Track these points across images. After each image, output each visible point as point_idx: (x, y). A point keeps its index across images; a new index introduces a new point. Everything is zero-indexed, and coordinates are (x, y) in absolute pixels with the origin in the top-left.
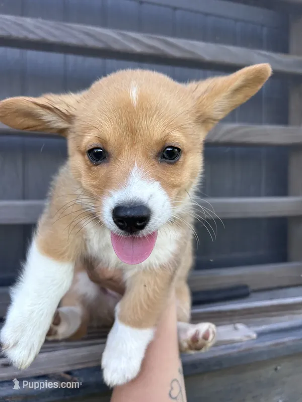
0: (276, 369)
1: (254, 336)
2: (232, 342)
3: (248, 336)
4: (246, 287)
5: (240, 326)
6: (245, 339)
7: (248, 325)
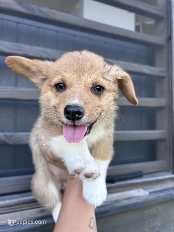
0: (157, 209)
1: (148, 193)
2: (139, 197)
3: (145, 194)
4: (141, 172)
5: (141, 190)
6: (144, 195)
7: (144, 189)
